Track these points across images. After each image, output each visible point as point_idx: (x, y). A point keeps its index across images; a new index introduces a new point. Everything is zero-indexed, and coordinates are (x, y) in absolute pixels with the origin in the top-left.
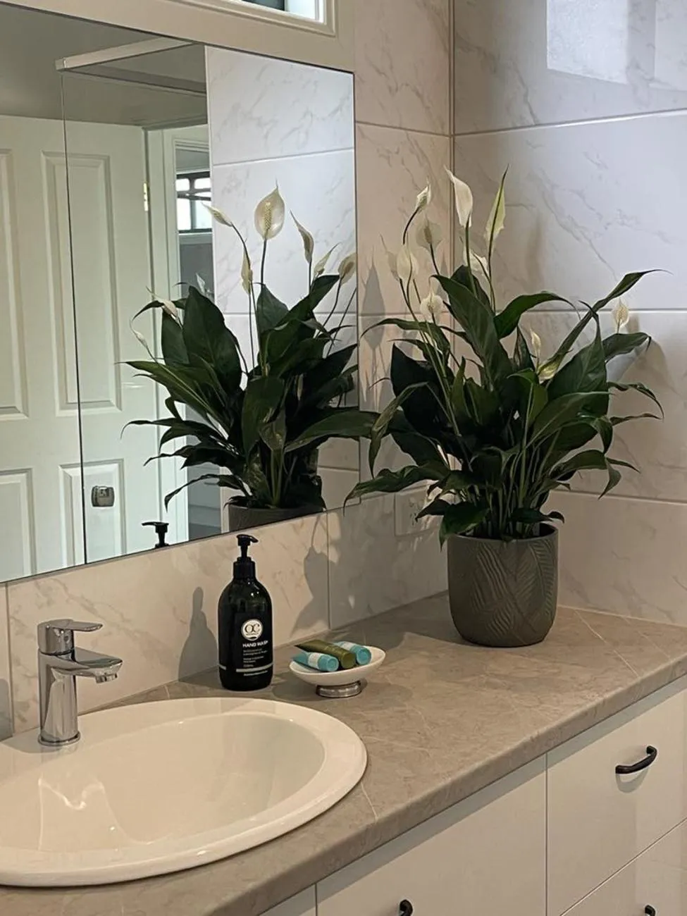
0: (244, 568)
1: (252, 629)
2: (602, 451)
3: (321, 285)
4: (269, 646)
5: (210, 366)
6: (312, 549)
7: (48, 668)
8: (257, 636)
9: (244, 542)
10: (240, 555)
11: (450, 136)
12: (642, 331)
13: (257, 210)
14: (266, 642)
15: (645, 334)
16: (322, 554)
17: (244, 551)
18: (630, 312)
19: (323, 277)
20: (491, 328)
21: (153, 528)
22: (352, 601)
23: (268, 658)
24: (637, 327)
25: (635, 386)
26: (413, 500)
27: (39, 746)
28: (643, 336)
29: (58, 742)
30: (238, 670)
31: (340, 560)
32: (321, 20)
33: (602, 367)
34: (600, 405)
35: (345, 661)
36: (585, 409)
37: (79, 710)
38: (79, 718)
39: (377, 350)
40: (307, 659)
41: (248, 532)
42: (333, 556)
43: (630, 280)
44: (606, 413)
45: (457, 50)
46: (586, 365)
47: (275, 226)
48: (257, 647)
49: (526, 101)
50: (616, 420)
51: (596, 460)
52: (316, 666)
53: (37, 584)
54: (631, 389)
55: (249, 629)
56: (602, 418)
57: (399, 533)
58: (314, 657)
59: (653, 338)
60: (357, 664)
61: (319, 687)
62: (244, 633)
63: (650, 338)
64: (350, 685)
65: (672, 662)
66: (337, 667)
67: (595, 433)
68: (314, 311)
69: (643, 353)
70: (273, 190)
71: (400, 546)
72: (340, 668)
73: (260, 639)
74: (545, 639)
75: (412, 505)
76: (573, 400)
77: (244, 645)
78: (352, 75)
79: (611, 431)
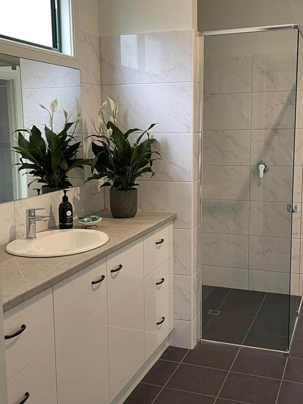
0: (65, 198)
1: (69, 213)
2: (150, 167)
3: (68, 125)
4: (72, 218)
5: (39, 148)
6: (74, 196)
7: (29, 219)
8: (70, 215)
9: (65, 192)
10: (64, 195)
11: (101, 85)
12: (154, 138)
13: (51, 104)
14: (72, 217)
15: (155, 139)
16: (76, 198)
17: (65, 194)
18: (151, 134)
19: (68, 123)
20: (123, 137)
21: (37, 190)
22: (83, 211)
23: (72, 221)
24: (153, 137)
25: (155, 152)
26: (96, 184)
27: (26, 239)
28: (155, 140)
29: (32, 238)
30: (66, 224)
31: (80, 199)
32: (73, 56)
33: (150, 147)
34: (149, 156)
35: (94, 219)
36: (146, 157)
37: (36, 232)
38: (36, 234)
39: (87, 143)
40: (84, 220)
41: (66, 189)
42: (79, 198)
43: (153, 125)
44: (150, 158)
45: (102, 63)
46: (145, 146)
47: (55, 109)
48: (70, 218)
49: (122, 78)
50: (153, 160)
51: (149, 170)
52: (87, 221)
53: (20, 202)
54: (154, 153)
55: (68, 213)
56: (150, 159)
57: (93, 192)
58: (86, 219)
59: (157, 140)
60: (96, 220)
61: (87, 226)
62: (67, 214)
63: (156, 140)
64: (94, 226)
65: (166, 218)
66: (92, 220)
67: (148, 162)
68: (67, 132)
69: (155, 144)
70: (55, 99)
71: (93, 196)
72: (93, 221)
73: (71, 216)
74: (135, 216)
75: (95, 185)
76: (143, 155)
77: (67, 217)
78: (79, 70)
79: (152, 162)
